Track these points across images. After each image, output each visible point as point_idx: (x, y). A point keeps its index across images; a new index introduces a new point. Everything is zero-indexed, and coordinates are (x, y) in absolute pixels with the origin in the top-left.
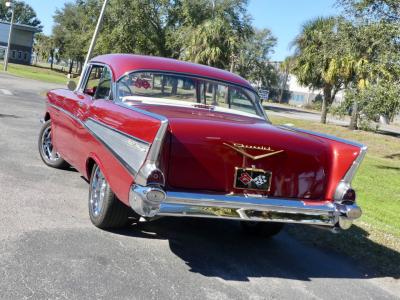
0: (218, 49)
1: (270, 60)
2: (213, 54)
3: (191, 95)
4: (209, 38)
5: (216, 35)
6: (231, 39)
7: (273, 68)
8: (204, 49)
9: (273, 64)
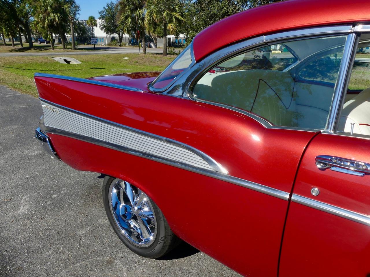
0: (59, 14)
1: (79, 20)
2: (57, 18)
3: (50, 46)
4: (51, 7)
5: (54, 4)
6: (65, 6)
7: (81, 24)
8: (49, 15)
9: (82, 22)
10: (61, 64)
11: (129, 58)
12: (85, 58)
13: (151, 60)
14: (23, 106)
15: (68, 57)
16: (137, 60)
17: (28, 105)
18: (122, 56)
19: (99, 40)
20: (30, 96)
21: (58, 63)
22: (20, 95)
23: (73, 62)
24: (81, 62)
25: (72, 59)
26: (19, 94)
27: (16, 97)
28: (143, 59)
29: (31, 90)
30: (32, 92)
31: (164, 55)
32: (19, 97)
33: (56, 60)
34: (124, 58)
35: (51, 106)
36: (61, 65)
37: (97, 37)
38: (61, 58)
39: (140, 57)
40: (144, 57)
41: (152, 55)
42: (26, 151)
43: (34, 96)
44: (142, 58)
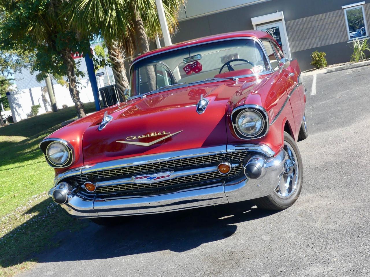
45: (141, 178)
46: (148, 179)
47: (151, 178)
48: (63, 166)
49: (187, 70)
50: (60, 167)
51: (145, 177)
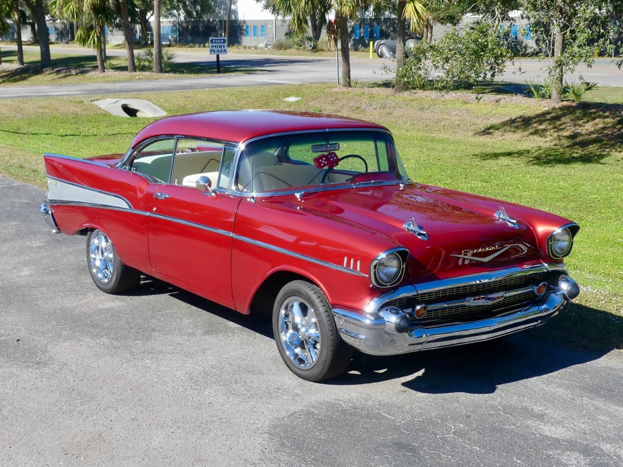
10: (114, 117)
11: (298, 99)
12: (178, 100)
13: (358, 105)
14: (25, 201)
15: (133, 98)
16: (319, 106)
17: (32, 200)
18: (281, 93)
19: (251, 31)
20: (35, 187)
21: (106, 114)
22: (20, 186)
23: (145, 111)
24: (166, 111)
25: (145, 102)
26: (17, 183)
27: (12, 188)
28: (337, 102)
29: (37, 178)
30: (38, 181)
31: (397, 90)
32: (18, 189)
33: (103, 107)
34: (286, 99)
35: (55, 181)
36: (113, 121)
37: (244, 22)
38: (115, 100)
39: (332, 95)
40: (340, 96)
41: (366, 90)
42: (28, 243)
43: (42, 187)
44: (336, 99)
45: (479, 299)
46: (486, 300)
47: (489, 299)
48: (390, 285)
49: (323, 162)
50: (386, 286)
51: (483, 298)
